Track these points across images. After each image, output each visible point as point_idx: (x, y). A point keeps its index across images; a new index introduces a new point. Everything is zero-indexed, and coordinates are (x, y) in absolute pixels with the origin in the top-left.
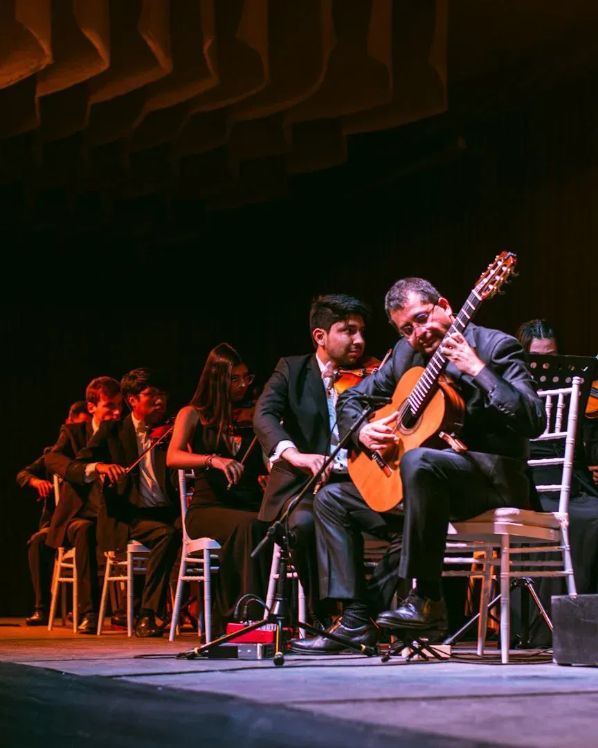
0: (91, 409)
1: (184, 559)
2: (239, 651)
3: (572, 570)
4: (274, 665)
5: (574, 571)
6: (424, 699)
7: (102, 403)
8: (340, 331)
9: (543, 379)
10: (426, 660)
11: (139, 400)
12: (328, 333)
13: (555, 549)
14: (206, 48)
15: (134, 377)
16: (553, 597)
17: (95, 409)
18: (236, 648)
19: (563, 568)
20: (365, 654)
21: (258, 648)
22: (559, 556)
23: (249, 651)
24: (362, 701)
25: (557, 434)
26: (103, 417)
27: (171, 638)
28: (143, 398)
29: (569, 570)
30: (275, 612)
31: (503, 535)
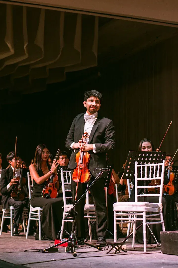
1: (31, 213)
2: (59, 249)
3: (163, 221)
5: (164, 221)
11: (12, 162)
13: (158, 214)
14: (25, 47)
15: (11, 154)
18: (58, 248)
19: (160, 221)
21: (65, 249)
22: (159, 217)
23: (62, 249)
25: (158, 178)
28: (13, 161)
29: (162, 221)
30: (71, 238)
31: (144, 211)
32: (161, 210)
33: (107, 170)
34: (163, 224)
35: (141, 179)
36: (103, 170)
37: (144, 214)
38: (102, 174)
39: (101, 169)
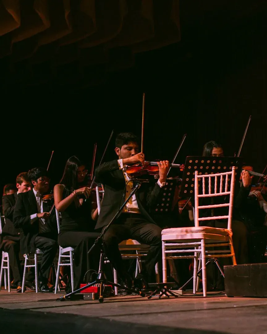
0: (18, 186)
1: (60, 256)
2: (84, 296)
3: (234, 254)
4: (99, 302)
6: (161, 313)
7: (23, 184)
8: (125, 148)
9: (219, 168)
10: (168, 297)
11: (37, 182)
12: (121, 149)
13: (226, 244)
16: (224, 266)
17: (20, 186)
20: (141, 295)
21: (93, 295)
22: (228, 248)
23: (89, 296)
24: (132, 314)
25: (226, 193)
26: (23, 191)
27: (55, 293)
28: (39, 181)
29: (233, 254)
30: (100, 278)
31: (202, 239)
32: (230, 239)
33: (146, 181)
34: (234, 258)
35: (204, 195)
36: (141, 181)
37: (202, 243)
38: (139, 187)
39: (138, 180)
